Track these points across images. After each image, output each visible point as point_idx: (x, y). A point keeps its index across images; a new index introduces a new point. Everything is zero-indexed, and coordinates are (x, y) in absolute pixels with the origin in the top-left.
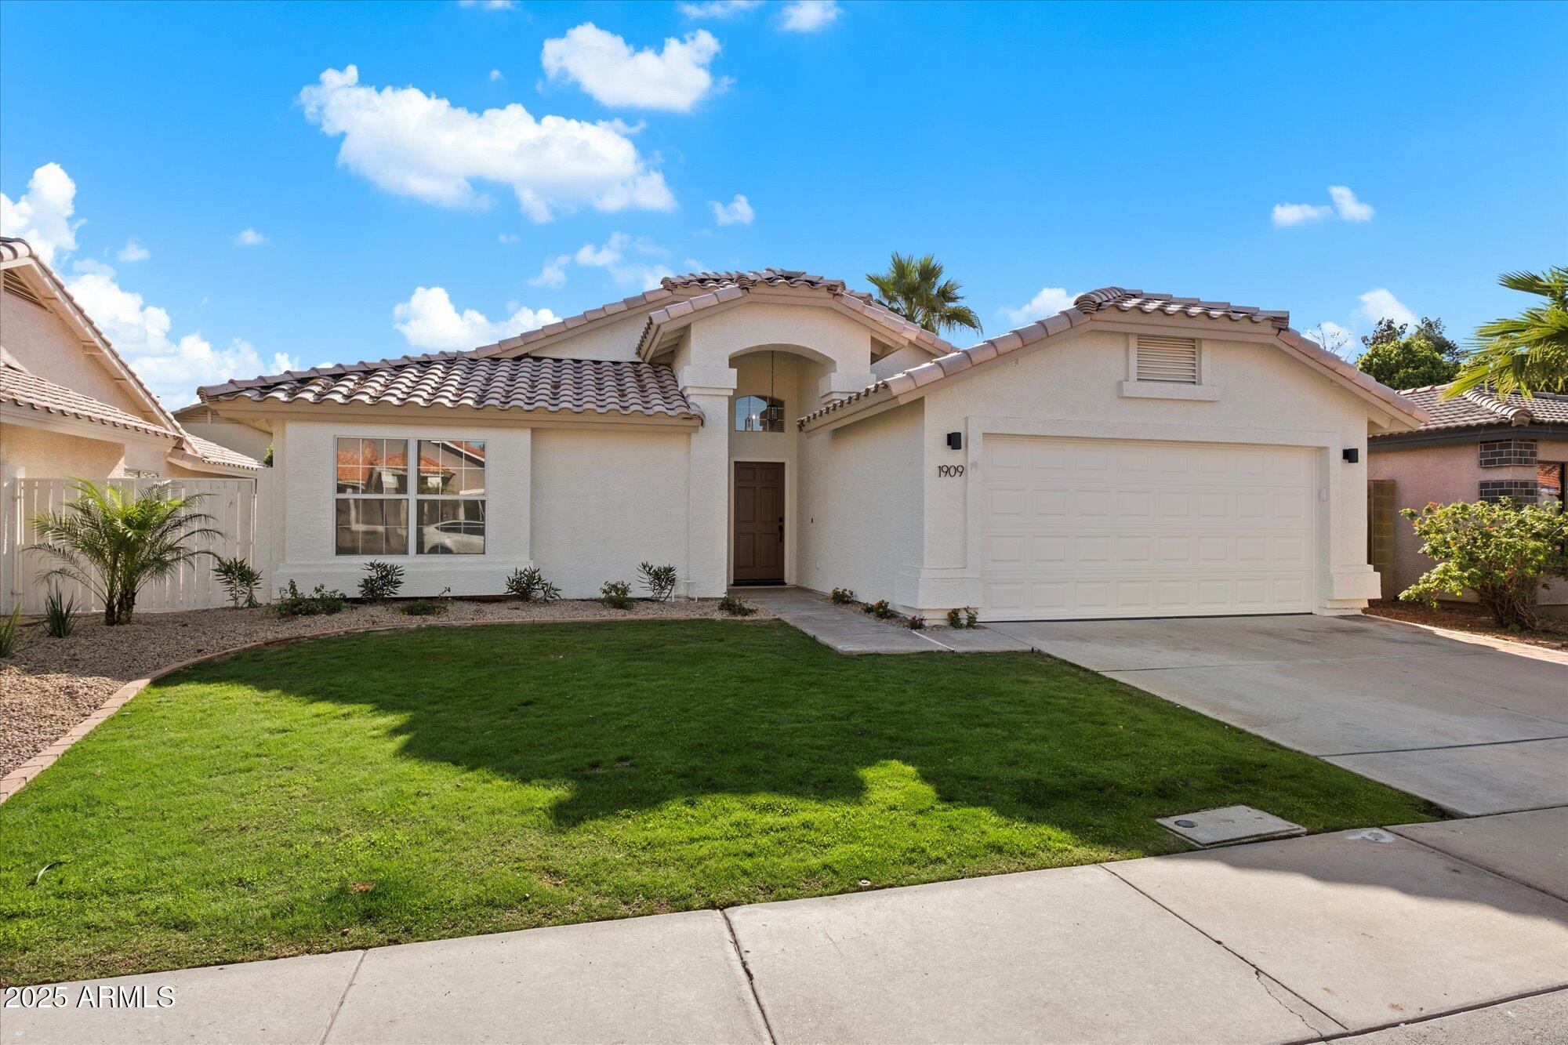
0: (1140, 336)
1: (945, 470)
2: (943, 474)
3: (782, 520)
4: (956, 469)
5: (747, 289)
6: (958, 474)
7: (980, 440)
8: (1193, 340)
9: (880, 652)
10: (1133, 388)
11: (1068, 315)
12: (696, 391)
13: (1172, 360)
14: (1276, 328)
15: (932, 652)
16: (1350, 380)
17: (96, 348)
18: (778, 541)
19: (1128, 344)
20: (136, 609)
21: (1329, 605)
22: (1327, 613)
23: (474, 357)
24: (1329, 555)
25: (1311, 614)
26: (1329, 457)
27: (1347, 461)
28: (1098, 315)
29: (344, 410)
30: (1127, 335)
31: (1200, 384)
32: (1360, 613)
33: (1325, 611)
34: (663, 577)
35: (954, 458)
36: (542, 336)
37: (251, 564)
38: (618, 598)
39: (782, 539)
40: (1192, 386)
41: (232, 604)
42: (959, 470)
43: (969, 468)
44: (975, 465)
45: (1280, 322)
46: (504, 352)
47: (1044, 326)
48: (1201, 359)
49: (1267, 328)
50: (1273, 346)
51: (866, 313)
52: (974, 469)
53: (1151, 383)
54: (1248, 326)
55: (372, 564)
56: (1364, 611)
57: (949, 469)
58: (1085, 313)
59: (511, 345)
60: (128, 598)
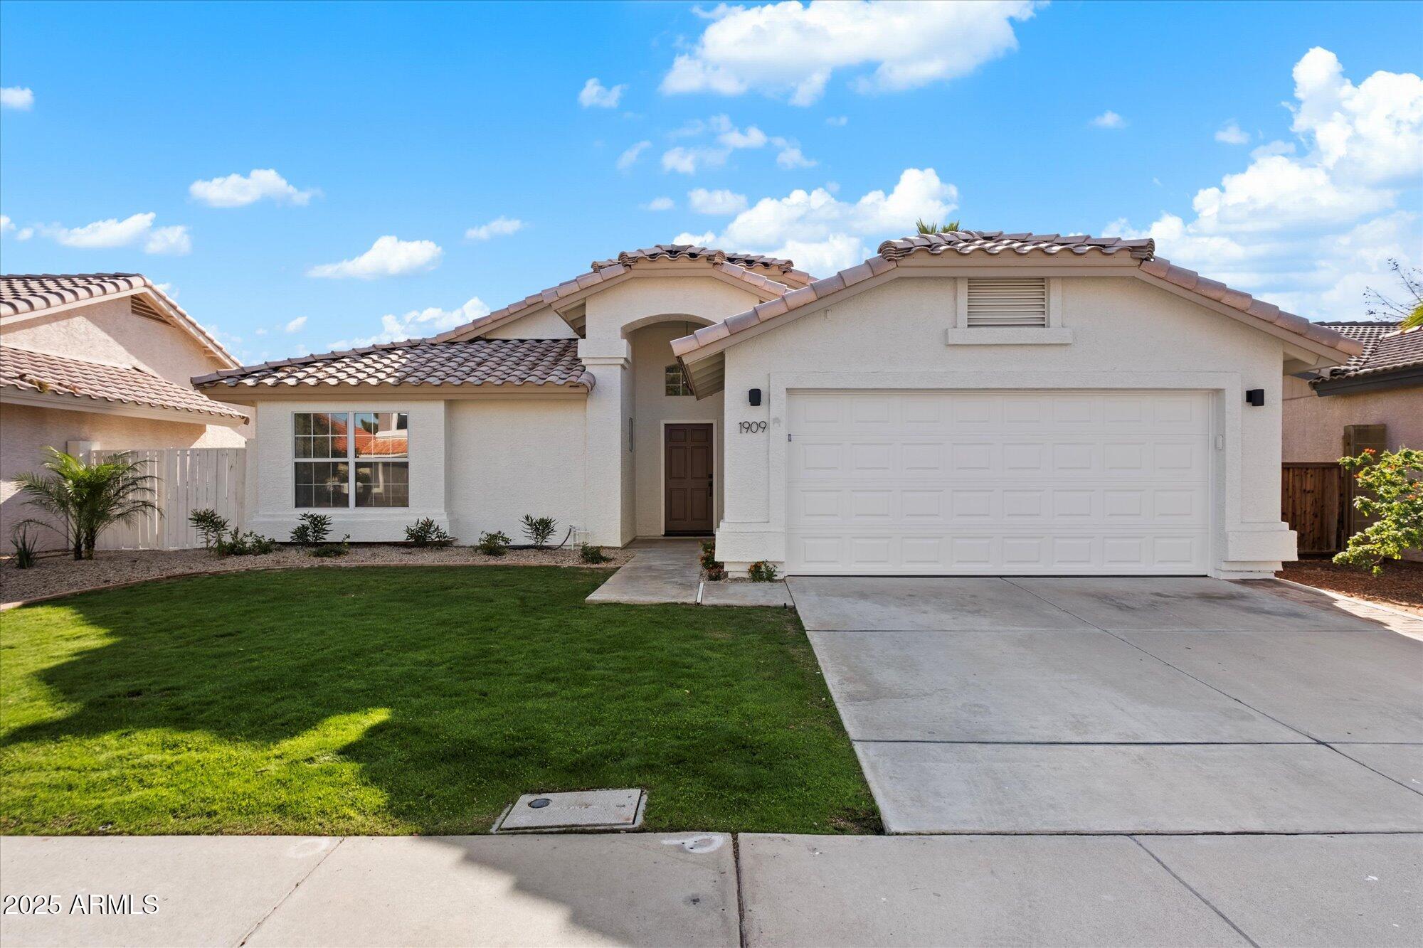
0: (970, 280)
1: (746, 427)
2: (744, 430)
3: (711, 476)
4: (758, 425)
5: (630, 266)
6: (761, 430)
7: (784, 395)
8: (1042, 279)
9: (622, 601)
10: (963, 335)
11: (869, 264)
12: (590, 362)
13: (1018, 303)
14: (1136, 258)
15: (676, 604)
16: (1243, 311)
17: (211, 352)
18: (709, 495)
19: (957, 288)
20: (96, 548)
21: (1225, 567)
22: (1223, 576)
23: (434, 342)
24: (1224, 511)
25: (1206, 576)
26: (1224, 399)
27: (1251, 404)
28: (906, 261)
29: (294, 391)
30: (955, 278)
31: (1049, 327)
32: (1272, 576)
33: (1222, 573)
34: (542, 527)
35: (756, 414)
36: (490, 321)
37: (221, 514)
38: (493, 546)
39: (711, 494)
40: (1041, 329)
41: (204, 545)
42: (762, 426)
43: (771, 425)
44: (777, 420)
45: (1143, 252)
46: (458, 336)
47: (842, 277)
48: (1049, 300)
49: (1126, 259)
50: (1134, 279)
51: (746, 279)
52: (776, 425)
53: (982, 329)
54: (1097, 258)
55: (305, 515)
56: (1277, 574)
57: (750, 426)
58: (889, 260)
59: (464, 331)
60: (91, 542)
